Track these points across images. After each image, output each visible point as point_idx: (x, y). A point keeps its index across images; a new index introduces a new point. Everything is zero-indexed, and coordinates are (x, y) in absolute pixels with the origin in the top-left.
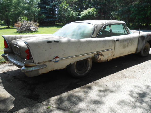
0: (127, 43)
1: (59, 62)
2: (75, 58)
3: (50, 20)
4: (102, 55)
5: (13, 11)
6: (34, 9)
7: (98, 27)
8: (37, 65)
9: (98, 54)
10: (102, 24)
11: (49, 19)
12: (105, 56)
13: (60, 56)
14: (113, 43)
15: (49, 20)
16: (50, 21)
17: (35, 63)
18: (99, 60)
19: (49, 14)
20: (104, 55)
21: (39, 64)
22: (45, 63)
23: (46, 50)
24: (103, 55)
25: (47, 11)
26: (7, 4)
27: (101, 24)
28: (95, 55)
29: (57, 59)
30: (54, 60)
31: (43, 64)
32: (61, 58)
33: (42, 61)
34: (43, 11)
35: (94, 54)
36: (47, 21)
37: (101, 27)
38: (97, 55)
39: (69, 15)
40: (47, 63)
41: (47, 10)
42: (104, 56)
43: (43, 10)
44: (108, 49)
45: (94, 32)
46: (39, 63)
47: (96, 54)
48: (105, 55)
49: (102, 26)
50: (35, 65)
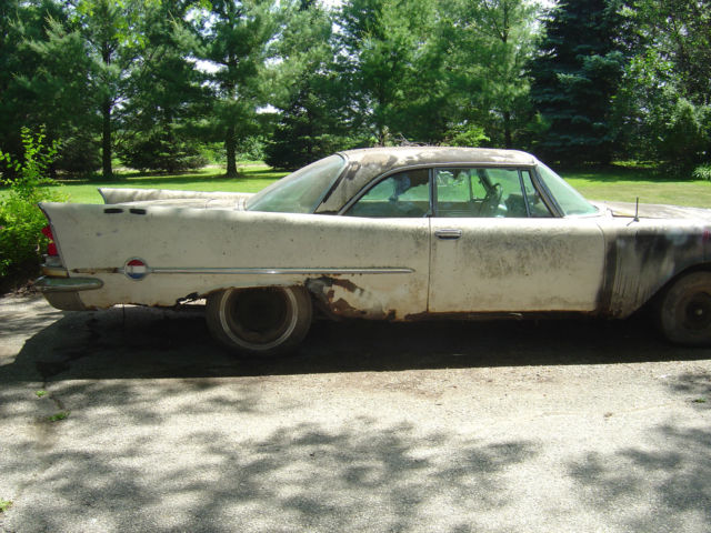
0: (519, 257)
1: (146, 279)
2: (210, 275)
3: (573, 141)
4: (350, 286)
5: (403, 97)
6: (500, 88)
7: (359, 174)
8: (72, 275)
9: (328, 280)
10: (385, 164)
11: (570, 137)
12: (370, 293)
13: (152, 260)
14: (418, 244)
15: (567, 140)
16: (573, 146)
17: (66, 270)
18: (336, 305)
19: (574, 111)
20: (362, 290)
21: (75, 275)
22: (97, 276)
23: (99, 234)
24: (356, 287)
25: (566, 94)
26: (381, 69)
27: (380, 165)
28: (308, 279)
29: (138, 270)
30: (129, 269)
31: (92, 276)
32: (153, 269)
33: (87, 266)
34: (547, 97)
35: (307, 276)
36: (559, 144)
37: (374, 175)
38: (320, 282)
39: (668, 119)
40: (104, 277)
41: (568, 91)
42: (365, 294)
43: (548, 93)
44: (386, 265)
45: (334, 192)
46: (76, 271)
47: (314, 277)
48: (367, 289)
49: (379, 170)
50: (63, 273)
